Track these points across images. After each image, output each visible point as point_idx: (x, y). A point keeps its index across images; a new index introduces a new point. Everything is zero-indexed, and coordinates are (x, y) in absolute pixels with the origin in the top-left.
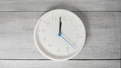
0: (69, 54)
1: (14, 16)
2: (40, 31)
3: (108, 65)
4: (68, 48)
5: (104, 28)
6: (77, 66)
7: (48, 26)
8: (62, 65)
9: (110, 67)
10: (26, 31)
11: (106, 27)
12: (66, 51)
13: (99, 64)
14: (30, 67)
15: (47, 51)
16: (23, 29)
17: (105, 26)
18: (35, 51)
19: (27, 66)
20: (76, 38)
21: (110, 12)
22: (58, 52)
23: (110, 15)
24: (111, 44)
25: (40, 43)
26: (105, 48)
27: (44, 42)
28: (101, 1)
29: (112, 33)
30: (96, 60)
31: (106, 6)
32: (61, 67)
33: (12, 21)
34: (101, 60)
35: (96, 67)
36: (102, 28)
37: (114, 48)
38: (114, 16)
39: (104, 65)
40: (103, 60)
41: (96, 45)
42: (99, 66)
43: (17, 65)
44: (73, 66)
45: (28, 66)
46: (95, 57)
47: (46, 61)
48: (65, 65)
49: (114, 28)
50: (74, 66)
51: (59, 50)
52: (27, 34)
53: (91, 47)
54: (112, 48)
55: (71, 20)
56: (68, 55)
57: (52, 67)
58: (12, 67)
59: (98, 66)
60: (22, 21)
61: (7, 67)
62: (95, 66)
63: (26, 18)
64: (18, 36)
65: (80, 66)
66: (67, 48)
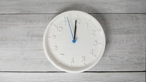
0: (86, 65)
1: (17, 20)
2: (50, 37)
3: (130, 78)
4: (85, 57)
5: (125, 33)
6: (92, 80)
7: (60, 31)
8: (74, 78)
9: (133, 80)
10: (31, 38)
11: (128, 32)
12: (82, 61)
13: (119, 77)
14: (37, 81)
15: (59, 61)
16: (27, 36)
17: (126, 31)
18: (42, 62)
19: (32, 79)
20: (94, 45)
21: (132, 15)
22: (72, 62)
23: (132, 18)
24: (133, 52)
25: (51, 51)
26: (126, 58)
27: (55, 50)
28: (121, 1)
29: (134, 40)
30: (116, 73)
31: (127, 7)
32: (74, 81)
33: (14, 25)
34: (121, 73)
35: (116, 80)
36: (122, 33)
37: (137, 57)
38: (137, 19)
39: (126, 79)
40: (124, 73)
41: (116, 55)
42: (120, 79)
43: (20, 79)
44: (87, 80)
45: (34, 79)
46: (115, 68)
47: (55, 73)
48: (78, 78)
49: (137, 33)
50: (89, 80)
51: (74, 60)
52: (32, 42)
53: (109, 57)
54: (135, 57)
55: (88, 23)
56: (84, 66)
57: (62, 81)
58: (15, 81)
59: (118, 80)
60: (26, 26)
61: (8, 81)
62: (114, 79)
63: (30, 21)
64: (22, 43)
65: (96, 79)
66: (83, 57)
